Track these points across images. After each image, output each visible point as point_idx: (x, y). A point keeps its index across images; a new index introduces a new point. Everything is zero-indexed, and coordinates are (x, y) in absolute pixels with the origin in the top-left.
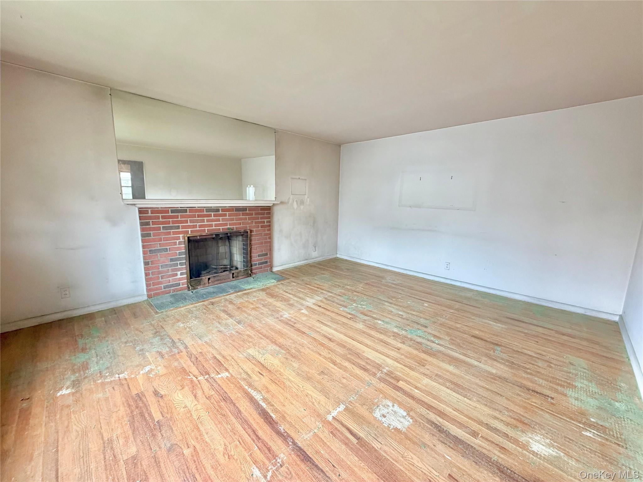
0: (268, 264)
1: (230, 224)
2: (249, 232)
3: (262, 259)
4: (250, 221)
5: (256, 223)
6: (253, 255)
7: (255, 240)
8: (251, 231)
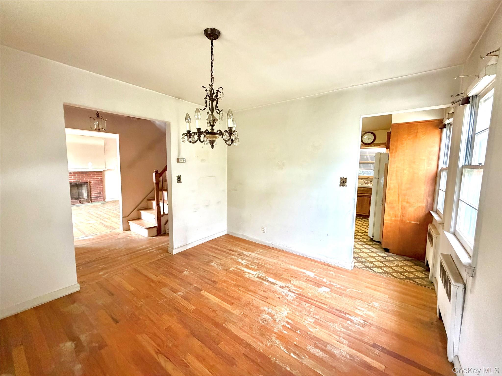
0: (102, 197)
1: (78, 179)
2: (89, 183)
3: (98, 195)
4: (89, 178)
5: (93, 179)
6: (92, 193)
7: (93, 186)
8: (90, 182)
